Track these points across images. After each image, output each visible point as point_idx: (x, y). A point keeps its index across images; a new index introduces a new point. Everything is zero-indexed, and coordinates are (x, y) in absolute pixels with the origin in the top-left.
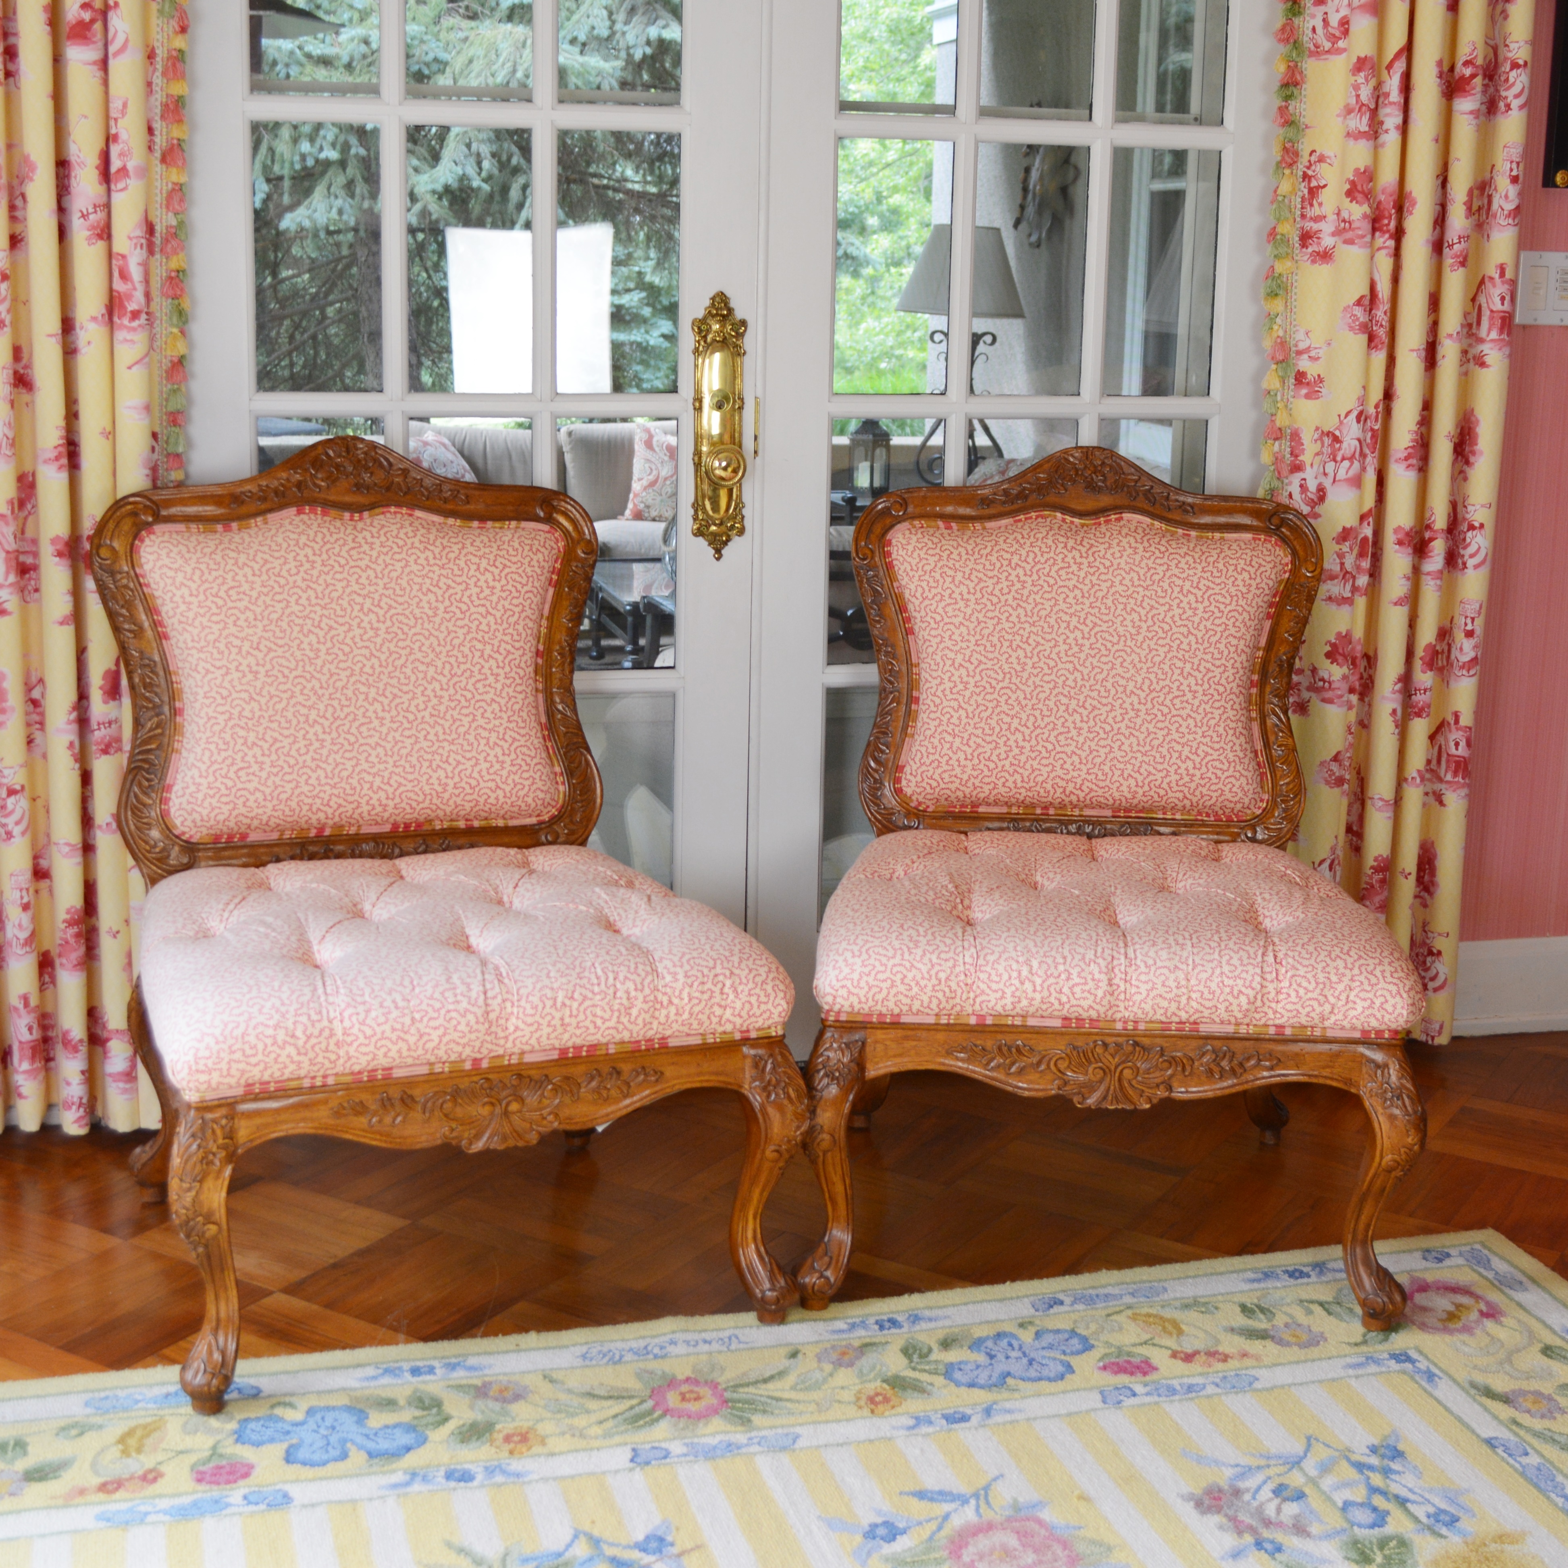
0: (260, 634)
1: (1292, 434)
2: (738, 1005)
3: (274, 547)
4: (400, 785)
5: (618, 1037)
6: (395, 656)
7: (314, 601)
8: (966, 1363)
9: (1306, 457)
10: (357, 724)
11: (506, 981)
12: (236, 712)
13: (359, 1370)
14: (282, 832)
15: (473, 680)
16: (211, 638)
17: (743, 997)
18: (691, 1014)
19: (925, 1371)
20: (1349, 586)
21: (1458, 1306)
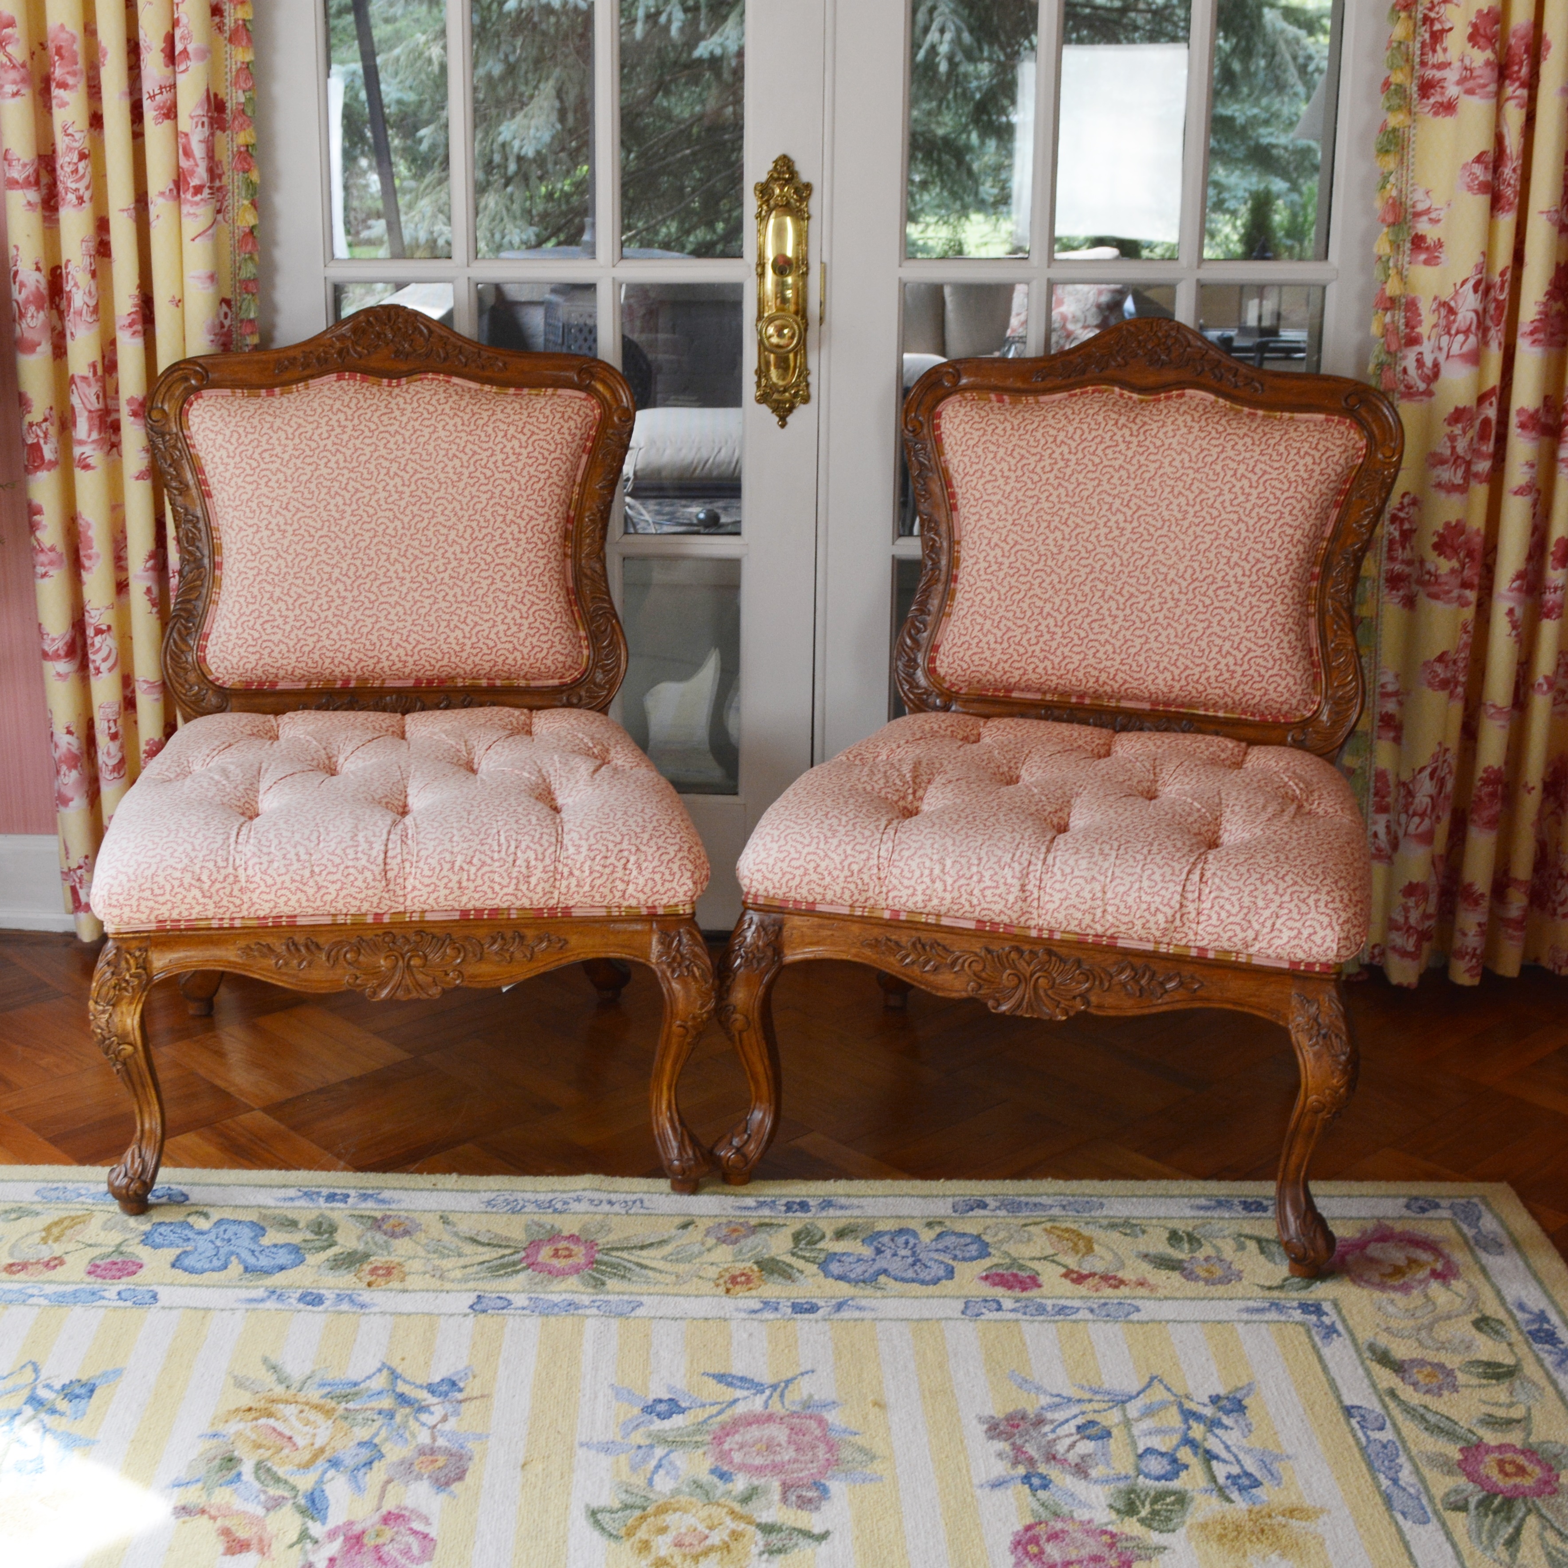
0: (289, 495)
1: (1407, 304)
2: (641, 881)
3: (309, 412)
4: (418, 642)
5: (518, 904)
6: (417, 519)
7: (342, 465)
8: (849, 1254)
9: (1424, 330)
10: (378, 583)
11: (409, 842)
12: (264, 568)
13: (283, 1190)
14: (309, 682)
15: (494, 544)
16: (245, 497)
17: (647, 874)
18: (592, 887)
19: (804, 1258)
20: (1460, 472)
21: (1412, 1262)
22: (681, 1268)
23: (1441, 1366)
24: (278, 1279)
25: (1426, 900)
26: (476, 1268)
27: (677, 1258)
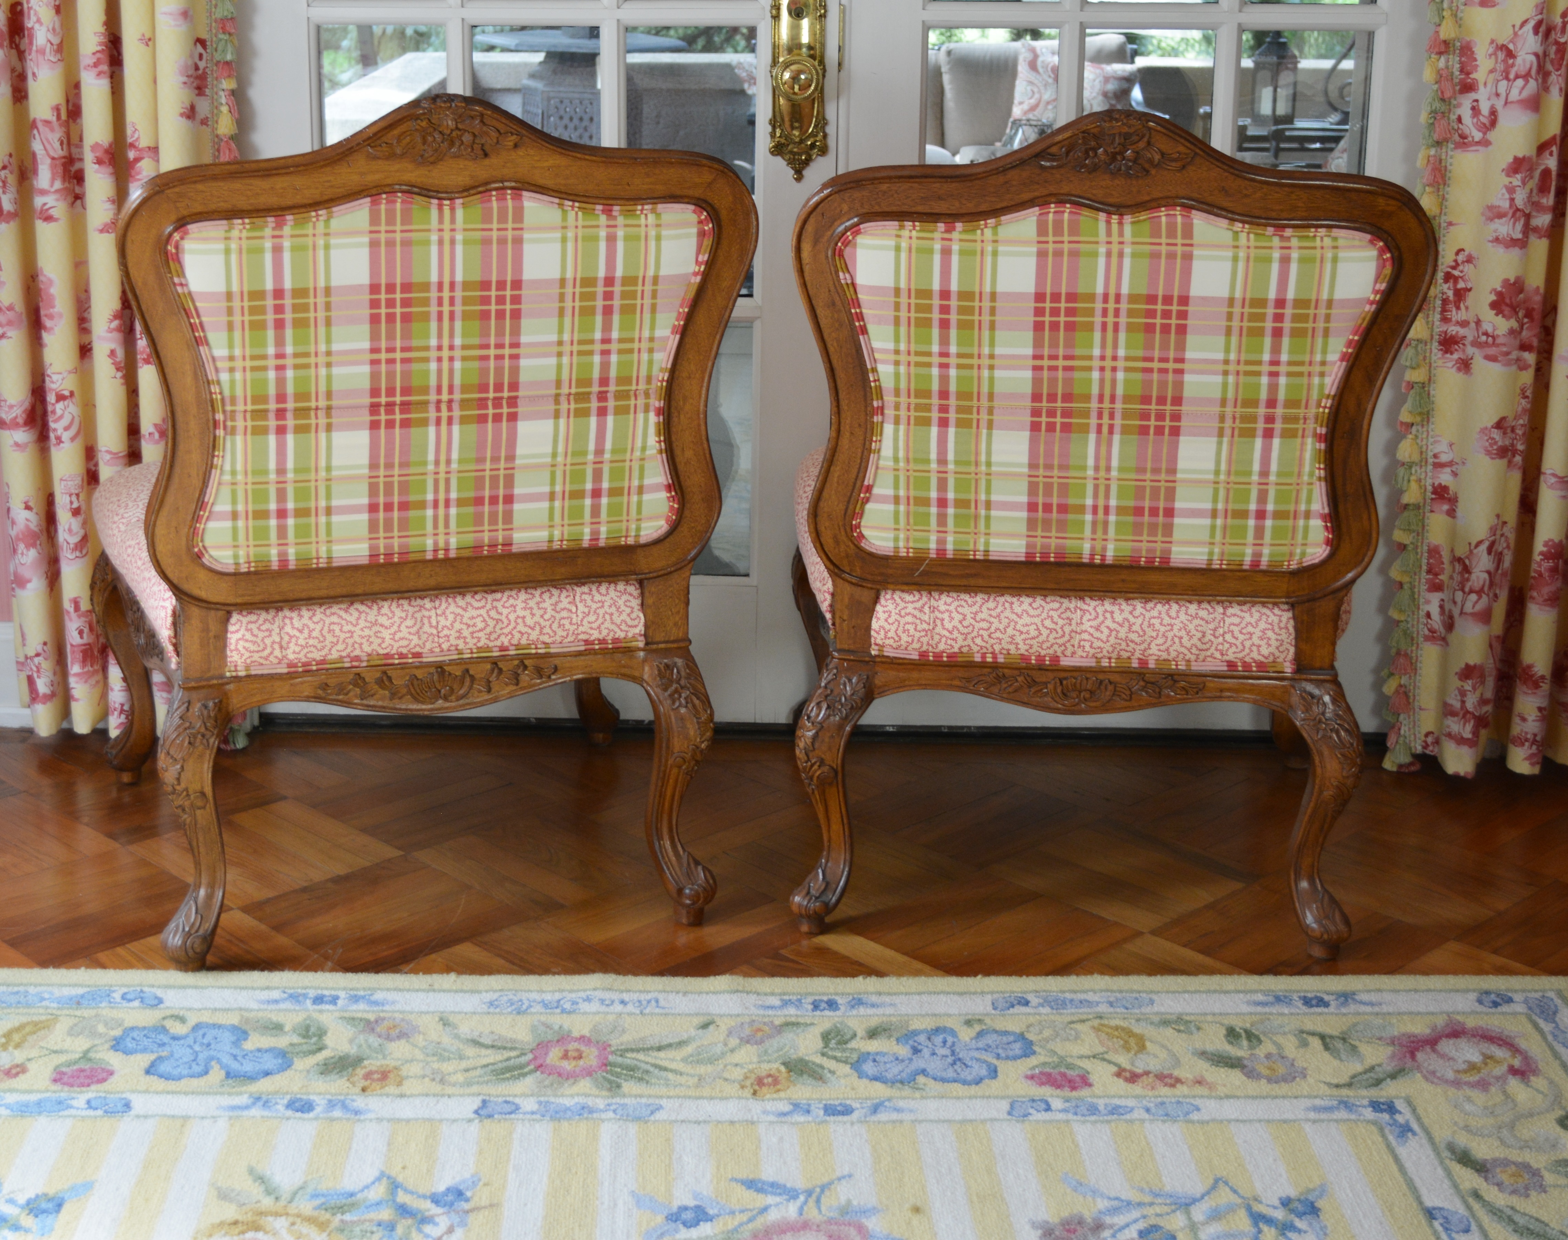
1: (1462, 48)
8: (883, 1054)
9: (1480, 75)
13: (266, 993)
19: (835, 1058)
20: (1519, 226)
21: (1488, 1058)
22: (702, 1070)
23: (1526, 1167)
24: (264, 1085)
25: (1483, 683)
26: (479, 1072)
27: (697, 1059)
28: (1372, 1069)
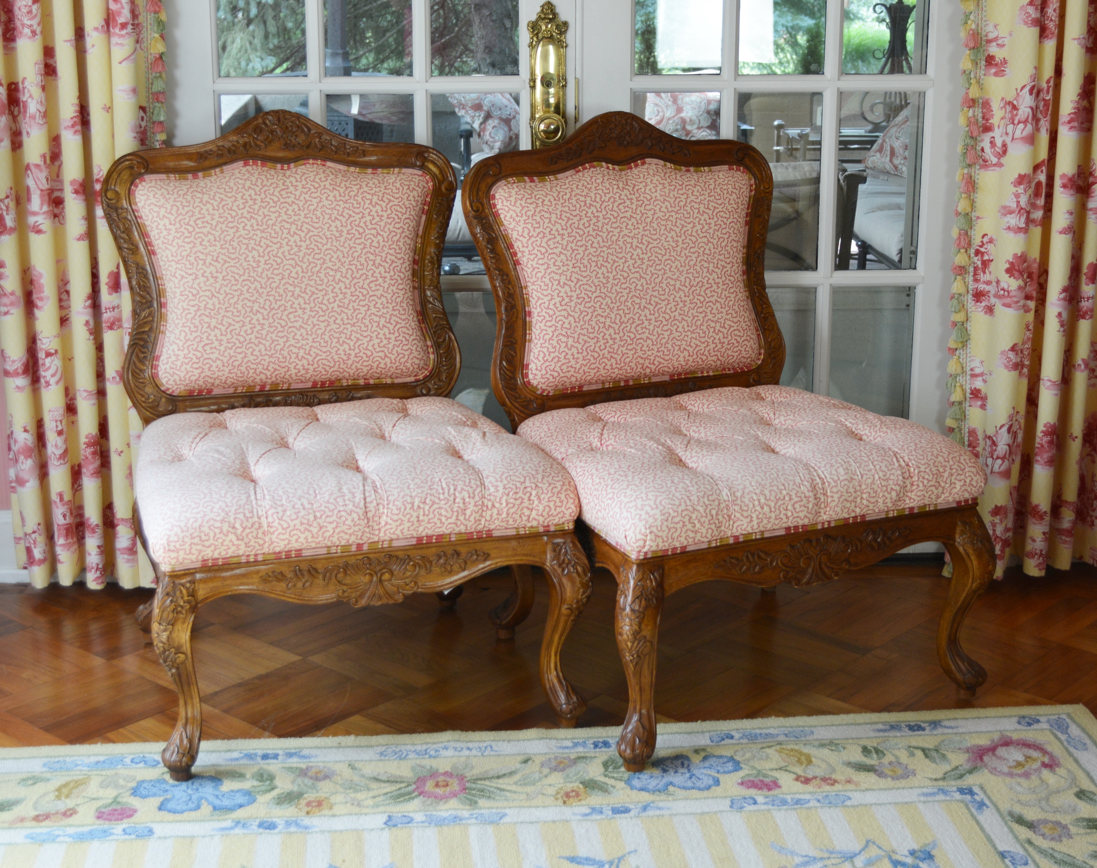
1: (983, 103)
3: (228, 190)
9: (995, 121)
10: (286, 312)
12: (202, 305)
14: (236, 388)
15: (368, 281)
19: (613, 778)
20: (1023, 219)
21: (1028, 758)
22: (529, 789)
23: (1058, 823)
24: (240, 813)
25: (1006, 517)
26: (382, 797)
27: (525, 782)
28: (956, 768)
